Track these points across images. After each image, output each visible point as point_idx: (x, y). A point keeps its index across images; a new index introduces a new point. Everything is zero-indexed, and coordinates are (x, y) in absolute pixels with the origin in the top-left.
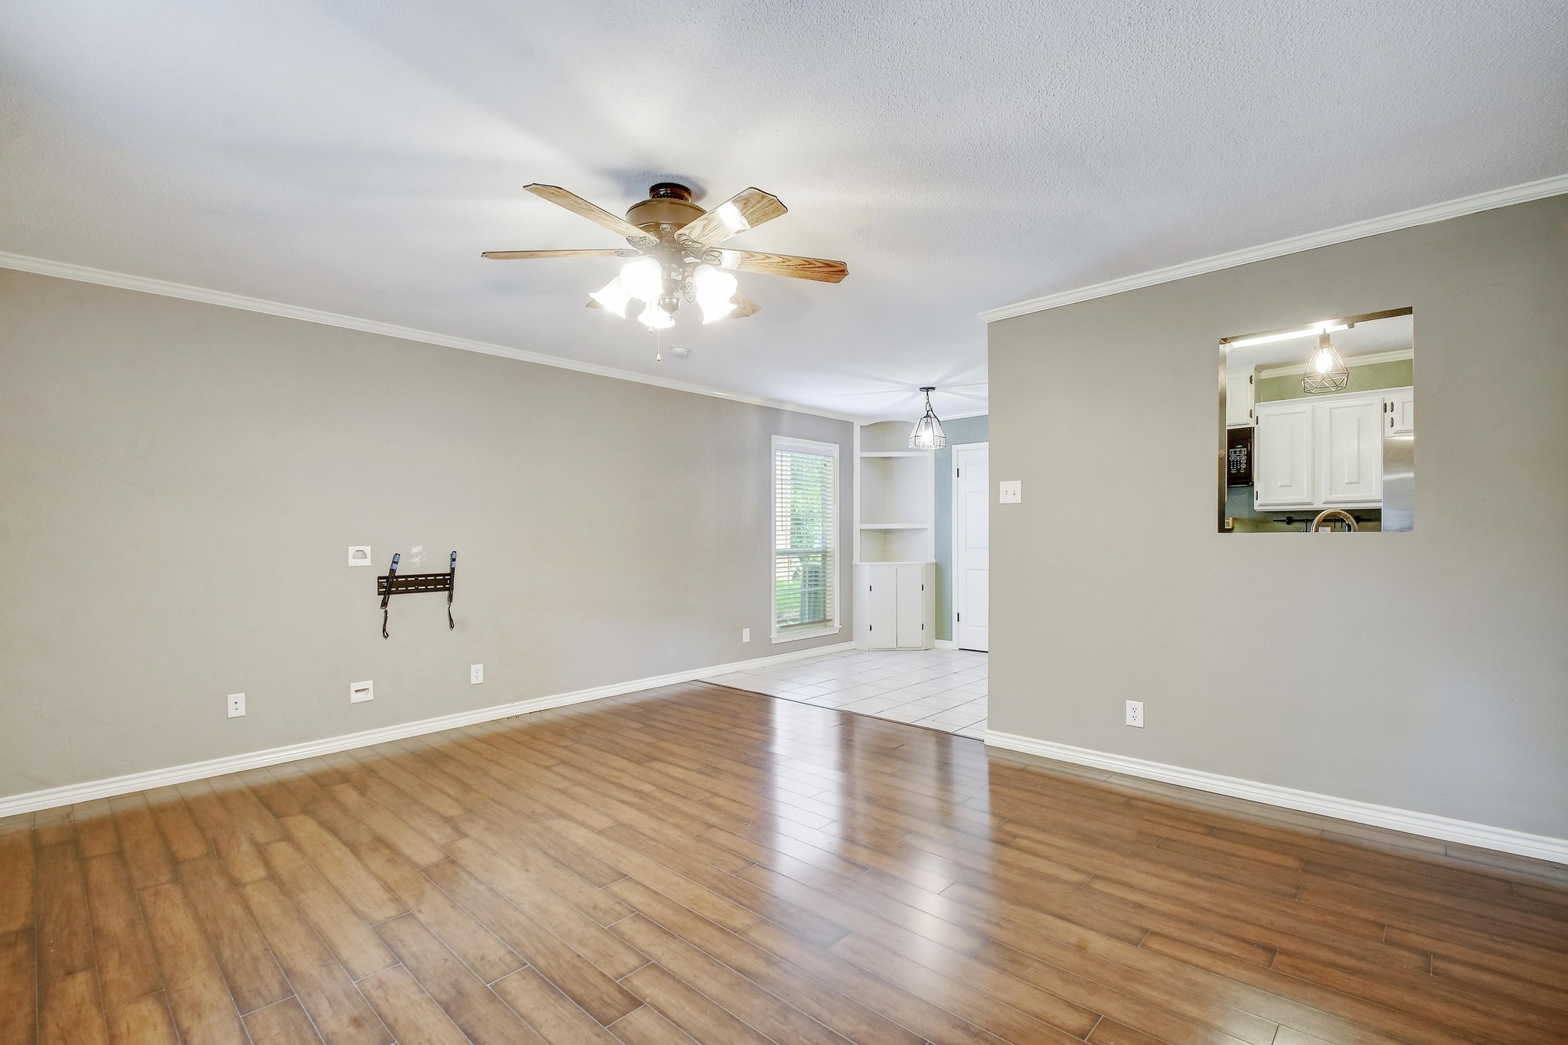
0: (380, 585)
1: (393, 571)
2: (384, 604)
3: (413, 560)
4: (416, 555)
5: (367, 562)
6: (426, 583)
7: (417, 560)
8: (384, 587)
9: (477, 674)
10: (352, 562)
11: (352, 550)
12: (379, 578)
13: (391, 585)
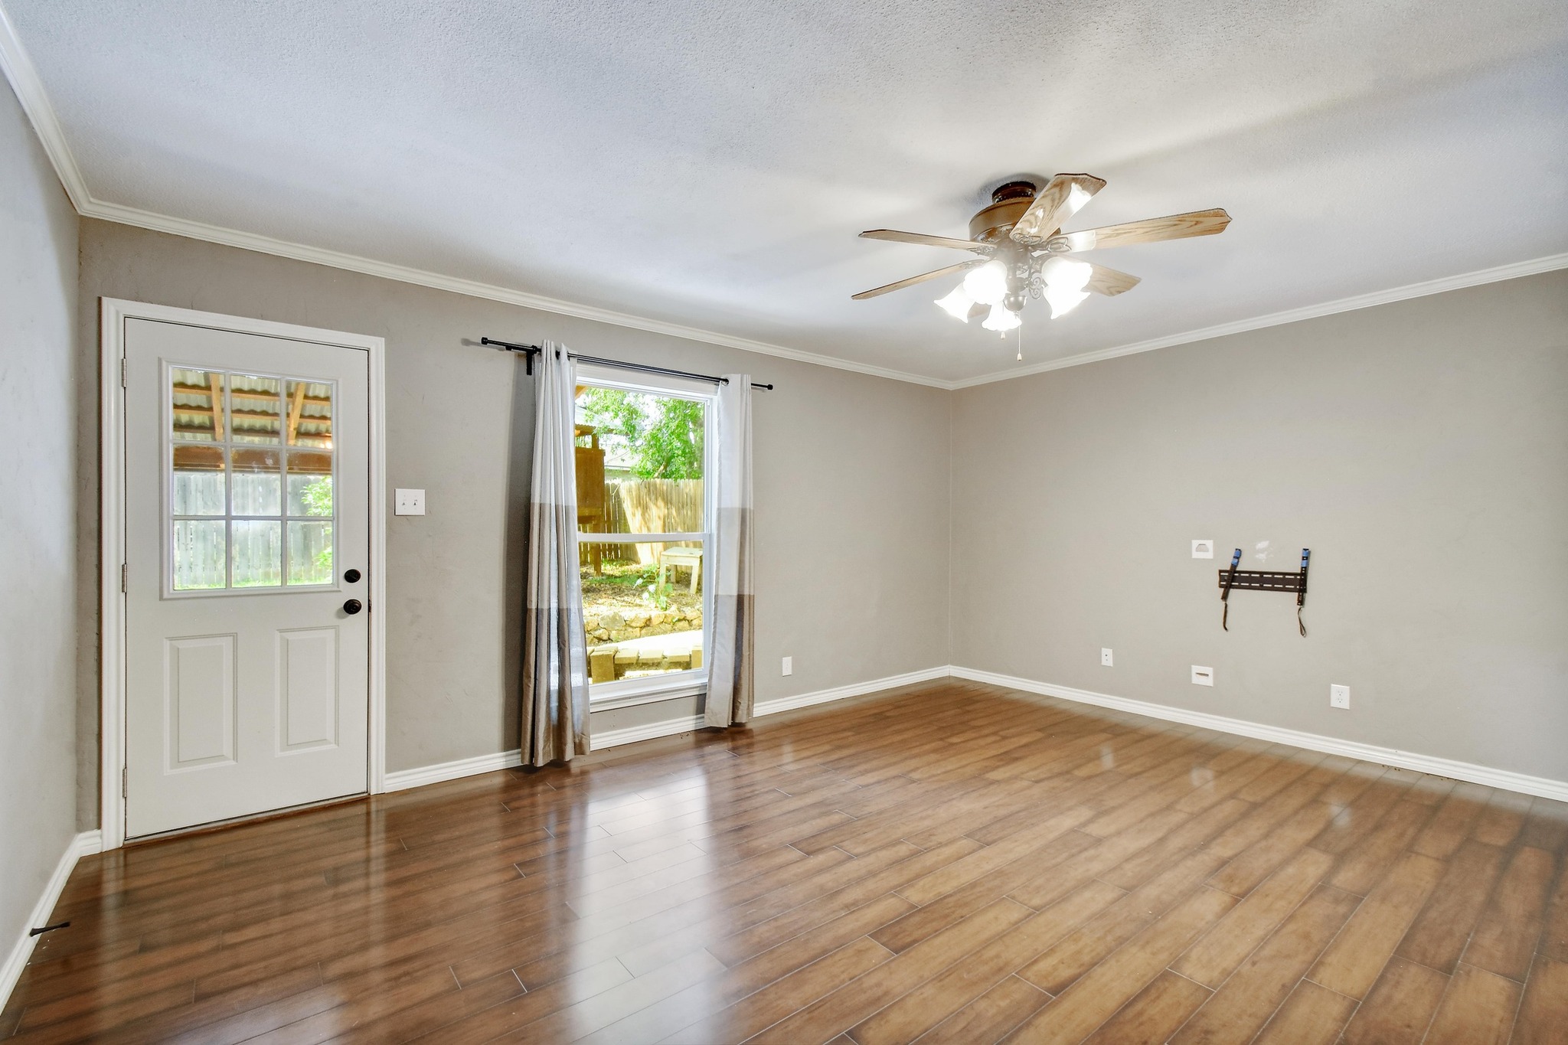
0: (1222, 579)
1: (1234, 566)
2: (1225, 597)
3: (1257, 556)
4: (1262, 551)
5: (1209, 555)
6: (1273, 581)
7: (1262, 556)
8: (1225, 581)
9: (1340, 696)
10: (1196, 555)
11: (1195, 543)
12: (1220, 571)
13: (1232, 579)
